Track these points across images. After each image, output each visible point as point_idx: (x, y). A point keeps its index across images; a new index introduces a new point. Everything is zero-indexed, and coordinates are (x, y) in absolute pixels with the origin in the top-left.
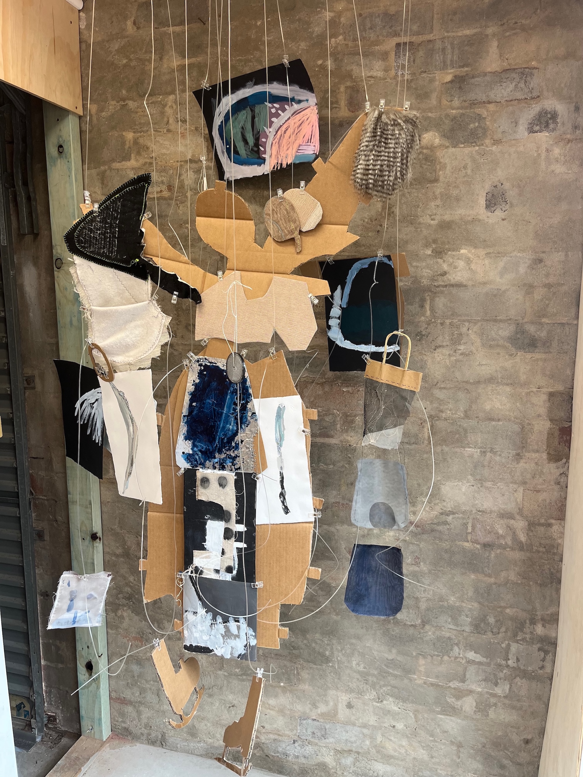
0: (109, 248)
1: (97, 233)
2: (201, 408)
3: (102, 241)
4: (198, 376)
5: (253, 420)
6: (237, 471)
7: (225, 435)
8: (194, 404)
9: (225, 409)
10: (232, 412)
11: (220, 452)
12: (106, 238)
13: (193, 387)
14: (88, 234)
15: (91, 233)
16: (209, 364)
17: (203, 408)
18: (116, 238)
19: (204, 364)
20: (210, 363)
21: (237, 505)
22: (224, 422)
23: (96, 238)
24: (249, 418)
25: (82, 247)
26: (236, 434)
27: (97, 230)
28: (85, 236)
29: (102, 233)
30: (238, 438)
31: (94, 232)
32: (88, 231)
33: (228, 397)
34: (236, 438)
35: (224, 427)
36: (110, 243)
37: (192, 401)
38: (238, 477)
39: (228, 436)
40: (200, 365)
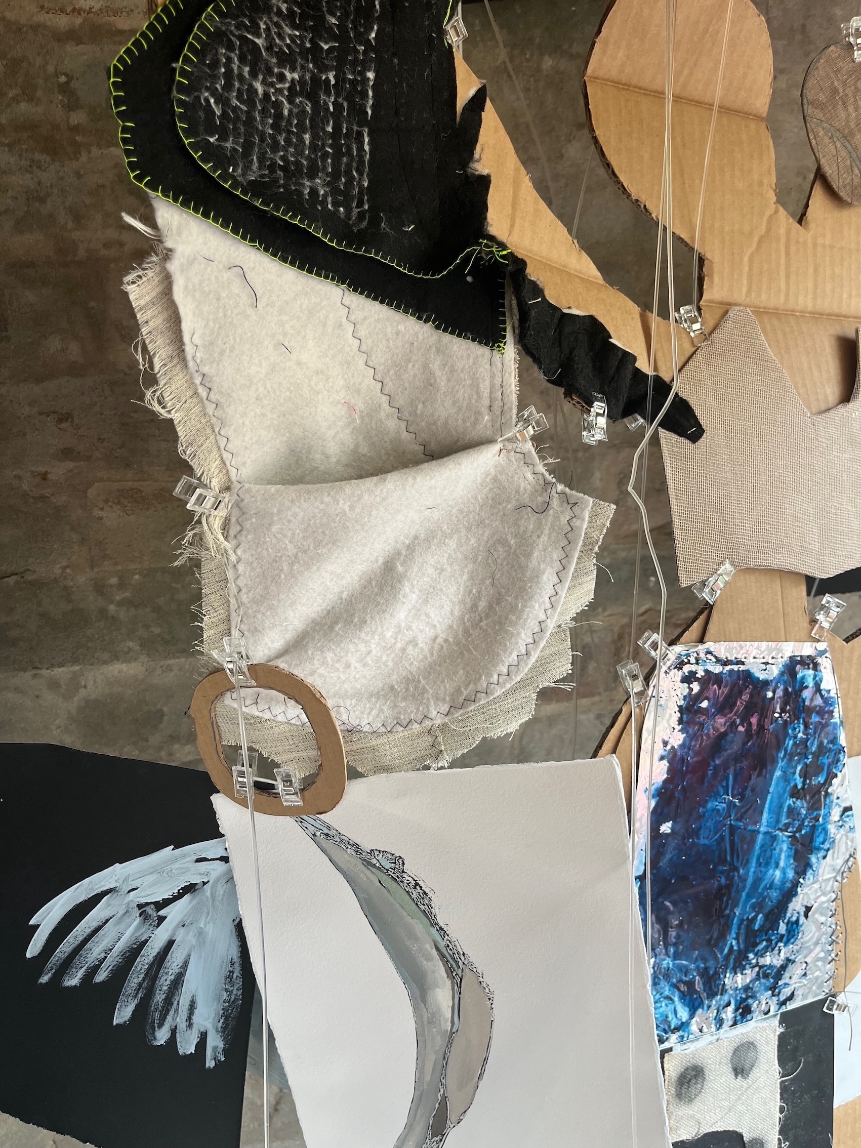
0: (336, 175)
1: (282, 78)
2: (686, 834)
3: (301, 128)
4: (680, 722)
5: (842, 831)
6: (784, 1009)
7: (758, 907)
8: (666, 828)
9: (765, 815)
10: (784, 820)
11: (739, 966)
12: (319, 114)
13: (665, 764)
14: (241, 77)
15: (254, 74)
16: (717, 669)
17: (696, 833)
18: (363, 121)
19: (700, 673)
20: (726, 663)
21: (782, 1110)
22: (759, 864)
23: (278, 105)
24: (832, 829)
25: (211, 153)
26: (790, 893)
27: (281, 64)
28: (228, 86)
29: (302, 81)
30: (796, 906)
31: (269, 71)
32: (242, 59)
33: (778, 773)
34: (791, 906)
35: (758, 881)
36: (336, 146)
37: (657, 817)
38: (787, 1027)
39: (769, 904)
40: (688, 679)
